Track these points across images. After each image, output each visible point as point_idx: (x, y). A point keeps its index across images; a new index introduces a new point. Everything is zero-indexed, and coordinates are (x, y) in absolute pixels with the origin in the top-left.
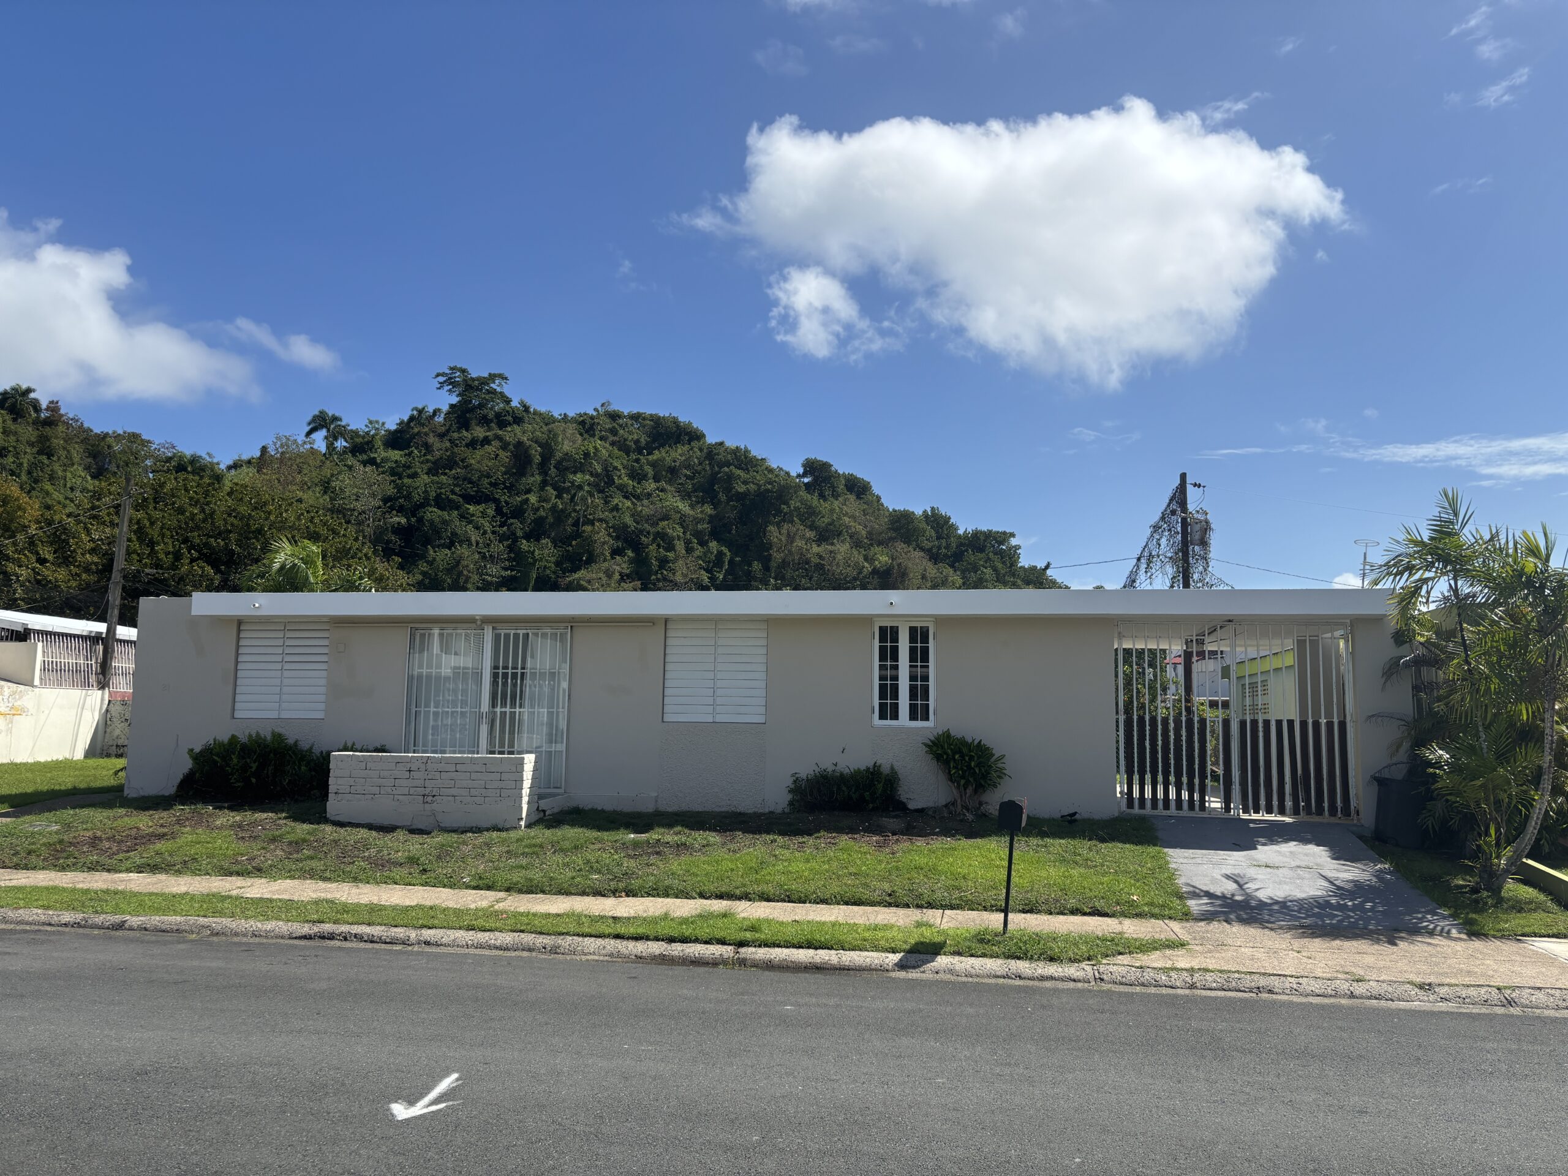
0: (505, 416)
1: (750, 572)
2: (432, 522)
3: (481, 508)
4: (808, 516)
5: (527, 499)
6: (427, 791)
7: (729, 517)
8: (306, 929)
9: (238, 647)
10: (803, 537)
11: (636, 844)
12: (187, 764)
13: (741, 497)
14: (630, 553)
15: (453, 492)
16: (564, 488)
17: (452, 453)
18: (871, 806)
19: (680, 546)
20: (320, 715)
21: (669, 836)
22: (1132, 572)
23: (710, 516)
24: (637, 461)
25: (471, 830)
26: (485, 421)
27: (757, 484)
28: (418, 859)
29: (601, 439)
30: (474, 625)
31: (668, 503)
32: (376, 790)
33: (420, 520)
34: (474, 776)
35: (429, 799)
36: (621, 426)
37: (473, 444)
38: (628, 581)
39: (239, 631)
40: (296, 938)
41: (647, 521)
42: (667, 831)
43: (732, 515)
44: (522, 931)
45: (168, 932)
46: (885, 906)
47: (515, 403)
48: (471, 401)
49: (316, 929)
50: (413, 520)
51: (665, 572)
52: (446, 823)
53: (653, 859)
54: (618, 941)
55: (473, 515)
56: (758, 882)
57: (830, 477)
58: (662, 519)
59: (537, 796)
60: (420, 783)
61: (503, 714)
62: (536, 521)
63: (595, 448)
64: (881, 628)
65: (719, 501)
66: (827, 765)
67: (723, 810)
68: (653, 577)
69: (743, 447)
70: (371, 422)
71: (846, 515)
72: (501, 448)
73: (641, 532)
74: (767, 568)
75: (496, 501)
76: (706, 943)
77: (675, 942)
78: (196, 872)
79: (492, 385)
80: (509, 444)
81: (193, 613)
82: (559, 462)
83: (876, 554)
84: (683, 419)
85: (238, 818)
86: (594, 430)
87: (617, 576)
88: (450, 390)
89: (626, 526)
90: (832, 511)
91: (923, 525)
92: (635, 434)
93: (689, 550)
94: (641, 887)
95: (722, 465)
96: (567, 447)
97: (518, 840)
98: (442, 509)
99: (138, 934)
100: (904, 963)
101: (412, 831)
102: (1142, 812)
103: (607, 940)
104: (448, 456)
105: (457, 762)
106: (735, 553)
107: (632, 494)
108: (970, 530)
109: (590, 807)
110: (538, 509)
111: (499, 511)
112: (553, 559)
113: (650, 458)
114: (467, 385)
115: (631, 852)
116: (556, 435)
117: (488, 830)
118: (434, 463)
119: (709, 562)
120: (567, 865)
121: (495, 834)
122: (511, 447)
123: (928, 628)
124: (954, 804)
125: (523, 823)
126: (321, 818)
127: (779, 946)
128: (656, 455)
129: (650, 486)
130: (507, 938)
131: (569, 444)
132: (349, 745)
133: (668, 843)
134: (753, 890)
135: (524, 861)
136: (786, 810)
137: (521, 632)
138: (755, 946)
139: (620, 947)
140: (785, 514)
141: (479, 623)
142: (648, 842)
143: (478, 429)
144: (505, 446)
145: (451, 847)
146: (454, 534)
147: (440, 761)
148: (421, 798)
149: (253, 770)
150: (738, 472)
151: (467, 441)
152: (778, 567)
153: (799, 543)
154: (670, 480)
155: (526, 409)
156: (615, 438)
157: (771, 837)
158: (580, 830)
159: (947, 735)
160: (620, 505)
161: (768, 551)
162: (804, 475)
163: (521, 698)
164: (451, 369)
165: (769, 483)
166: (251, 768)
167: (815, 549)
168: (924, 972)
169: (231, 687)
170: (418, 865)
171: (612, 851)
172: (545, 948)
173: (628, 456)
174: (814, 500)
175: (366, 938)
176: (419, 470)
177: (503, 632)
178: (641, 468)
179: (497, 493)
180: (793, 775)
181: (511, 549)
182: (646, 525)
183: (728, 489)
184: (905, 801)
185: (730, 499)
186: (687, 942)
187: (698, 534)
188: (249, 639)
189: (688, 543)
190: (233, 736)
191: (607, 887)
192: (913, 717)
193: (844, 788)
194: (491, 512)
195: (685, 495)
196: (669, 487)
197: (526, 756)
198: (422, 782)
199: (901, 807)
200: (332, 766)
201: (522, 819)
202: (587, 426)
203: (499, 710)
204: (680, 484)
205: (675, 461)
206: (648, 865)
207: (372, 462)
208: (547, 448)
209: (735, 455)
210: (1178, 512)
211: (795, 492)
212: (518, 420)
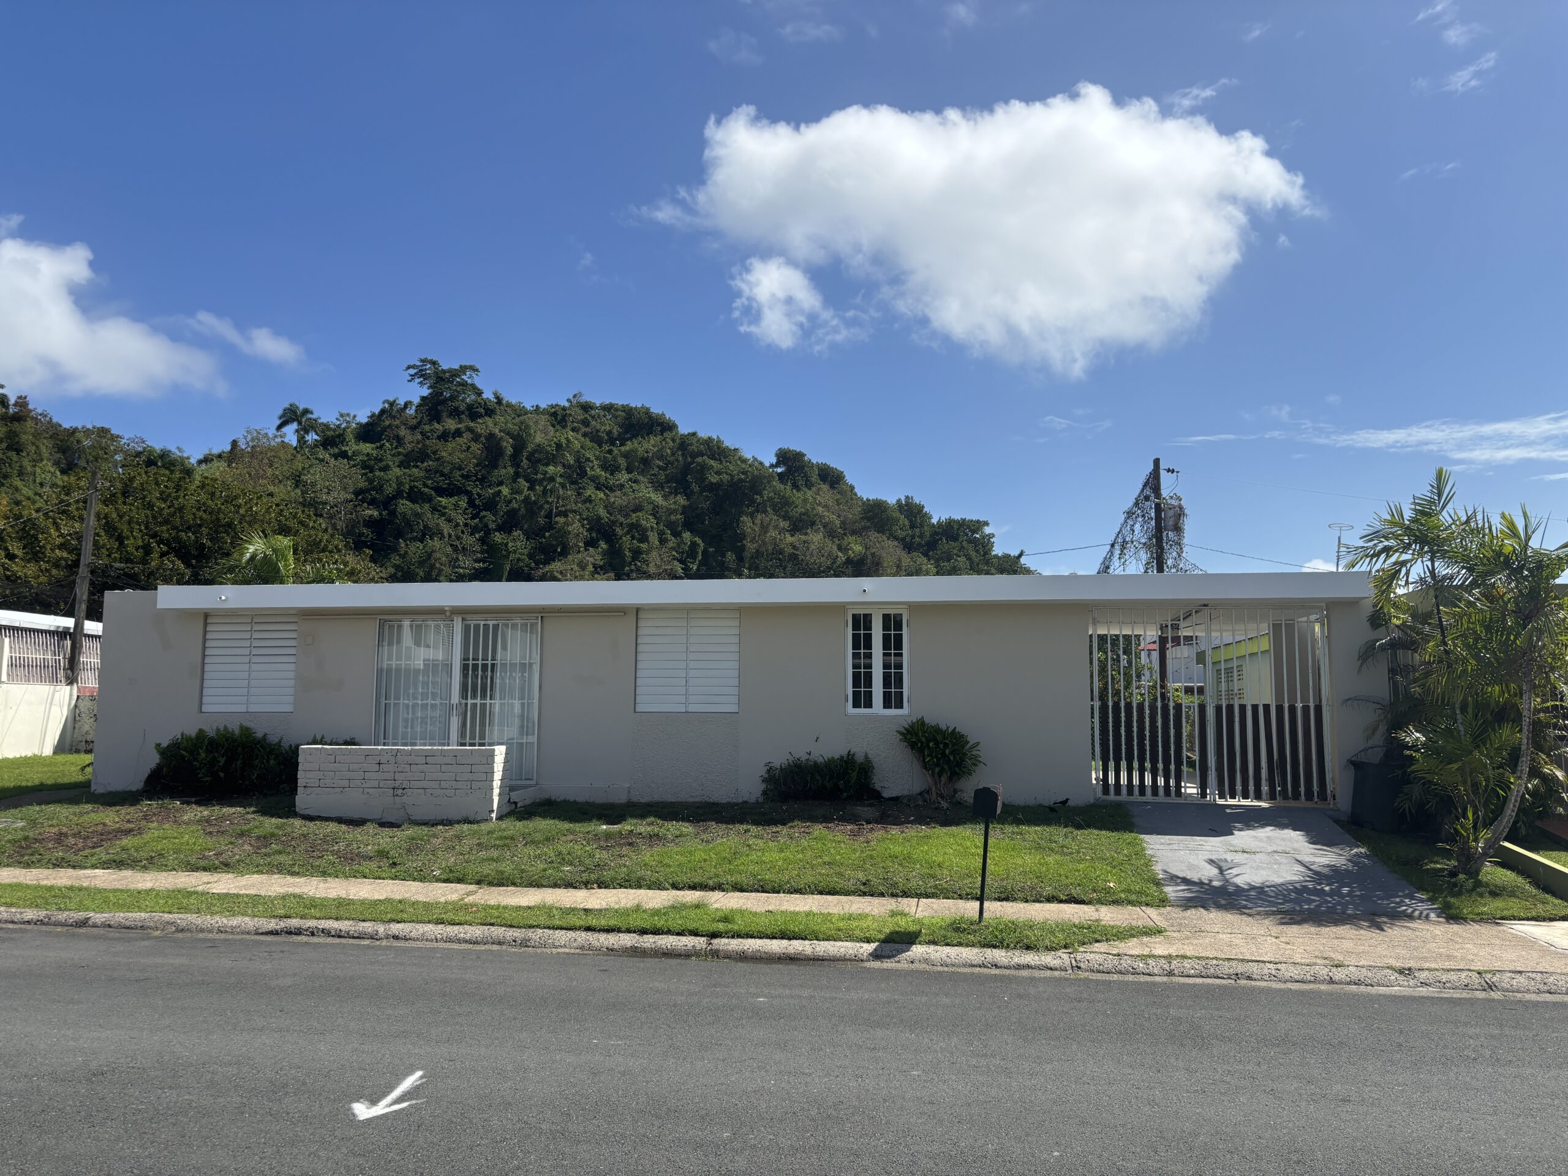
0: (477, 408)
1: (724, 563)
2: (404, 515)
3: (453, 500)
4: (782, 506)
5: (500, 491)
6: (397, 784)
7: (702, 508)
8: (272, 925)
9: (205, 640)
10: (776, 527)
11: (608, 836)
12: (154, 759)
13: (713, 487)
14: (603, 545)
15: (425, 485)
16: (536, 480)
17: (424, 445)
18: (845, 795)
19: (653, 538)
20: (289, 708)
21: (643, 827)
22: (1106, 558)
23: (684, 507)
24: (610, 452)
25: (442, 823)
26: (455, 413)
27: (730, 475)
28: (388, 853)
29: (573, 430)
30: (443, 616)
31: (641, 494)
32: (345, 783)
33: (393, 513)
34: (444, 768)
35: (400, 792)
36: (593, 417)
37: (444, 436)
38: (601, 572)
39: (206, 624)
40: (262, 934)
41: (620, 511)
42: (640, 822)
43: (706, 505)
44: (492, 925)
45: (132, 928)
46: (860, 895)
47: (488, 395)
48: (442, 394)
49: (283, 924)
50: (384, 513)
51: (639, 564)
52: (416, 816)
53: (625, 850)
54: (590, 933)
55: (445, 508)
56: (731, 872)
57: (804, 466)
58: (634, 511)
59: (508, 787)
60: (390, 776)
61: (475, 705)
62: (508, 513)
63: (568, 439)
64: (854, 616)
65: (692, 491)
66: (801, 754)
67: (696, 800)
68: (627, 568)
69: (715, 438)
70: (342, 415)
71: (819, 504)
72: (473, 440)
73: (614, 523)
74: (740, 559)
75: (468, 493)
76: (678, 934)
77: (647, 934)
78: (165, 868)
79: (463, 377)
80: (480, 436)
81: (159, 607)
82: (532, 454)
83: (849, 543)
84: (655, 410)
85: (206, 813)
86: (566, 422)
87: (590, 568)
88: (421, 383)
89: (599, 518)
90: (805, 501)
91: (897, 514)
92: (608, 425)
93: (663, 541)
94: (613, 880)
95: (694, 455)
96: (539, 438)
97: (489, 833)
98: (413, 502)
99: (101, 931)
100: (879, 953)
101: (382, 825)
102: (1116, 797)
103: (578, 932)
104: (420, 449)
105: (427, 755)
106: (708, 544)
107: (604, 485)
108: (943, 519)
109: (562, 798)
110: (510, 501)
111: (471, 503)
112: (526, 551)
113: (623, 449)
114: (438, 377)
115: (602, 843)
116: (528, 427)
117: (458, 822)
118: (406, 456)
119: (683, 553)
120: (539, 857)
121: (466, 827)
122: (483, 439)
123: (901, 615)
124: (928, 792)
125: (494, 815)
126: (289, 811)
127: (752, 937)
128: (629, 446)
129: (623, 477)
130: (476, 932)
131: (541, 436)
132: (319, 738)
133: (641, 834)
134: (727, 880)
135: (495, 854)
136: (759, 800)
137: (491, 623)
138: (728, 937)
139: (591, 939)
140: (759, 504)
141: (448, 614)
142: (620, 833)
143: (450, 421)
144: (476, 438)
145: (421, 840)
146: (426, 527)
147: (410, 753)
148: (391, 791)
149: (221, 764)
150: (712, 462)
151: (439, 433)
152: (752, 557)
153: (773, 533)
154: (643, 471)
155: (499, 400)
156: (588, 430)
157: (745, 827)
158: (552, 822)
159: (921, 723)
160: (593, 496)
161: (741, 541)
162: (777, 465)
163: (491, 690)
164: (422, 361)
165: (743, 473)
166: (219, 762)
167: (789, 539)
168: (899, 962)
169: (198, 681)
170: (388, 858)
171: (584, 842)
172: (515, 942)
173: (600, 447)
174: (787, 490)
175: (333, 933)
176: (391, 463)
177: (472, 624)
178: (615, 459)
179: (469, 485)
180: (766, 765)
181: (482, 541)
182: (619, 517)
183: (702, 479)
184: (879, 789)
185: (703, 490)
186: (659, 934)
187: (671, 525)
188: (217, 632)
189: (661, 534)
190: (201, 731)
191: (578, 878)
192: (887, 704)
193: (818, 778)
194: (463, 504)
195: (658, 486)
196: (641, 478)
197: (496, 748)
198: (392, 774)
199: (875, 796)
200: (300, 759)
201: (493, 811)
202: (559, 418)
203: (470, 701)
204: (652, 475)
205: (647, 452)
206: (620, 856)
207: (344, 455)
208: (520, 443)
209: (708, 445)
210: (1152, 498)
211: (769, 482)
212: (490, 412)
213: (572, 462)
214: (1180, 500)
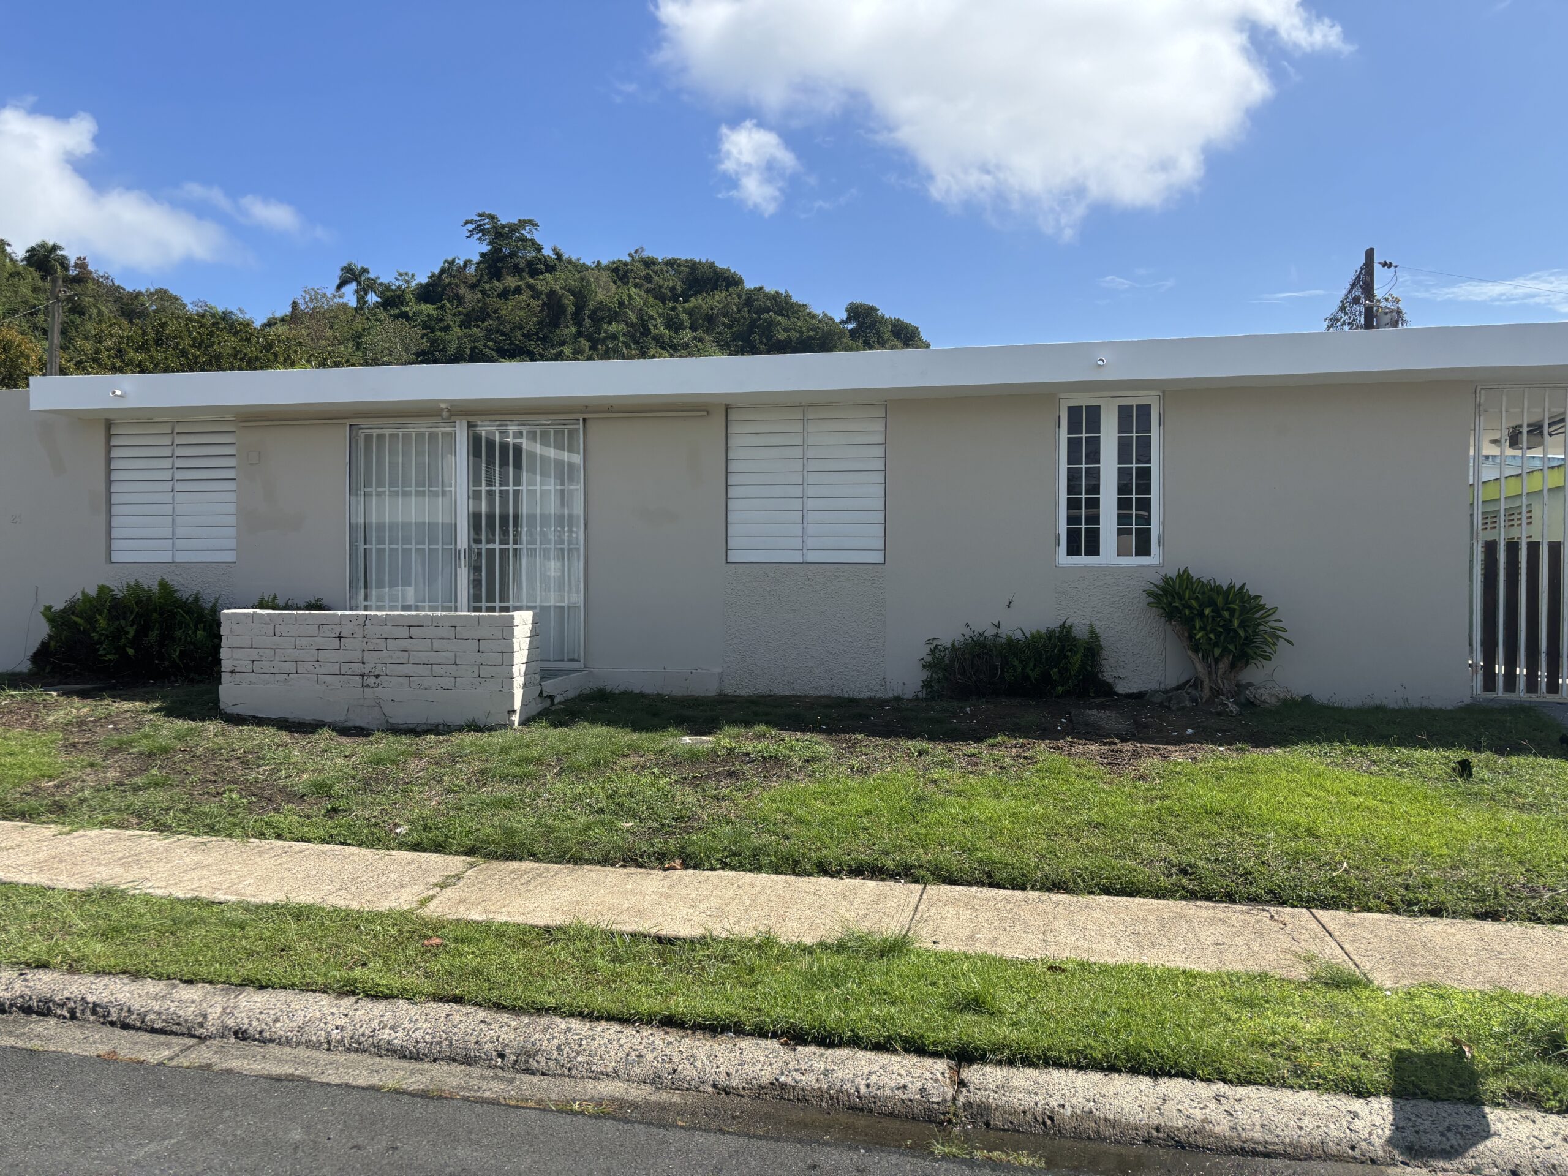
0: (537, 264)
5: (562, 351)
6: (367, 669)
9: (109, 460)
11: (695, 757)
12: (42, 630)
13: (782, 345)
15: (485, 345)
16: (599, 339)
17: (485, 304)
18: (1060, 689)
20: (230, 557)
21: (748, 742)
24: (673, 309)
25: (435, 730)
26: (517, 270)
27: (799, 331)
28: (331, 788)
29: (636, 286)
30: (439, 418)
32: (290, 667)
34: (437, 645)
35: (371, 681)
36: (656, 273)
37: (505, 294)
39: (109, 437)
42: (742, 731)
47: (547, 252)
48: (501, 250)
49: (21, 985)
52: (399, 717)
53: (726, 787)
54: (673, 1035)
56: (921, 841)
57: (876, 322)
59: (539, 672)
60: (356, 656)
61: (491, 552)
63: (629, 296)
64: (1072, 407)
66: (983, 625)
67: (822, 693)
69: (782, 291)
70: (400, 275)
72: (533, 297)
75: (530, 353)
76: (879, 1047)
77: (805, 1043)
79: (523, 232)
80: (541, 293)
81: (34, 409)
82: (594, 312)
84: (721, 265)
85: (85, 710)
86: (628, 278)
88: (480, 239)
92: (670, 281)
94: (710, 850)
95: (760, 311)
96: (600, 295)
97: (505, 750)
100: (1411, 1138)
101: (343, 732)
102: (1510, 696)
103: (646, 1032)
104: (481, 308)
107: (668, 344)
109: (622, 688)
113: (687, 305)
114: (497, 233)
115: (687, 772)
116: (588, 282)
117: (460, 729)
118: (466, 315)
120: (577, 799)
121: (470, 738)
122: (543, 296)
123: (1148, 407)
124: (1196, 683)
125: (516, 718)
126: (205, 708)
128: (693, 302)
129: (687, 335)
130: (421, 1021)
131: (603, 293)
132: (268, 598)
133: (748, 754)
134: (918, 859)
135: (504, 791)
136: (920, 695)
137: (511, 429)
138: (1000, 1063)
141: (445, 414)
142: (714, 752)
143: (509, 278)
144: (536, 295)
145: (393, 762)
147: (385, 621)
148: (358, 679)
149: (130, 636)
150: (779, 318)
151: (499, 291)
154: (708, 329)
155: (559, 257)
156: (650, 286)
157: (916, 744)
158: (603, 730)
159: (1185, 576)
162: (848, 321)
163: (516, 525)
164: (480, 215)
165: (812, 329)
166: (127, 633)
169: (103, 517)
170: (329, 797)
171: (656, 770)
172: (501, 1056)
173: (664, 305)
174: (859, 347)
176: (451, 323)
177: (483, 433)
178: (678, 317)
179: (531, 345)
180: (929, 642)
183: (769, 336)
184: (1111, 681)
186: (832, 1045)
188: (125, 448)
190: (105, 588)
191: (647, 847)
192: (1124, 549)
193: (1016, 663)
196: (706, 337)
197: (516, 614)
198: (358, 654)
199: (1106, 691)
200: (224, 630)
201: (514, 711)
202: (621, 273)
203: (484, 546)
204: (718, 333)
205: (712, 309)
206: (718, 799)
207: (404, 316)
208: (581, 297)
209: (776, 301)
210: (1362, 300)
211: (840, 339)
212: (550, 268)
213: (635, 320)
214: (1398, 301)
